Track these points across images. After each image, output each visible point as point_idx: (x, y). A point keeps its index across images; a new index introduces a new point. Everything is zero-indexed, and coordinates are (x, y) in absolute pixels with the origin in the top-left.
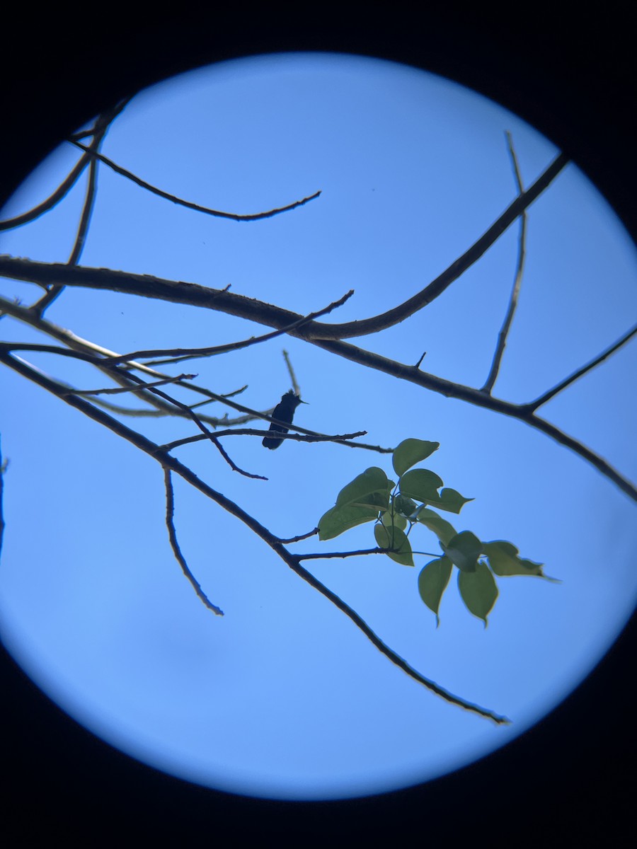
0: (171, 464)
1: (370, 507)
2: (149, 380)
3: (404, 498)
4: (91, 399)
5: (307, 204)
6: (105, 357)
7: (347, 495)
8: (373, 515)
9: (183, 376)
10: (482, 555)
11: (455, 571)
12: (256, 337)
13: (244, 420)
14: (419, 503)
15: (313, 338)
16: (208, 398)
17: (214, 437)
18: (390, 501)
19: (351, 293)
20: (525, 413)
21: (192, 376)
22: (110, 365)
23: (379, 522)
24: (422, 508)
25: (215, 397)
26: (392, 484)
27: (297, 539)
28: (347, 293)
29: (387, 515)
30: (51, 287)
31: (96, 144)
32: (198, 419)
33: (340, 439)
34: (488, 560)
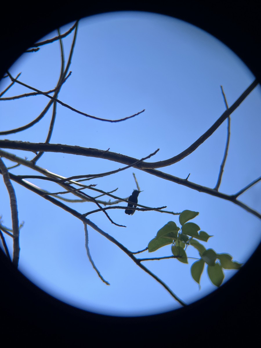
0: (87, 222)
1: (169, 238)
2: (77, 187)
3: (184, 235)
4: (56, 196)
5: (139, 115)
6: (60, 179)
7: (161, 233)
8: (171, 242)
9: (91, 185)
10: (217, 259)
11: (206, 266)
12: (121, 168)
13: (117, 202)
14: (190, 237)
15: (143, 168)
16: (102, 194)
17: (104, 210)
18: (178, 236)
19: (158, 150)
20: (233, 199)
21: (95, 185)
22: (62, 182)
23: (173, 245)
24: (191, 239)
25: (105, 193)
26: (178, 229)
27: (139, 252)
28: (157, 150)
29: (177, 241)
30: (38, 153)
31: (56, 95)
32: (97, 202)
33: (158, 209)
34: (220, 261)
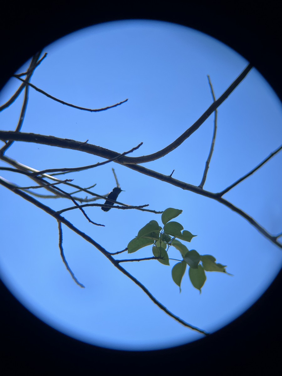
0: (61, 220)
1: (150, 238)
2: (51, 182)
3: (166, 235)
4: (26, 191)
5: (122, 104)
6: (32, 172)
7: (142, 232)
8: (152, 242)
9: (67, 180)
10: (200, 261)
11: (188, 267)
12: (100, 163)
13: (95, 199)
14: (172, 237)
15: (125, 163)
16: (78, 190)
17: (80, 207)
18: (160, 236)
19: (142, 144)
20: (218, 197)
21: (71, 180)
22: (35, 176)
23: (155, 245)
24: (174, 239)
25: (81, 189)
26: (161, 228)
27: (118, 253)
28: (140, 143)
29: (158, 242)
30: (8, 141)
31: (28, 79)
32: (73, 199)
33: (139, 208)
34: (202, 263)
